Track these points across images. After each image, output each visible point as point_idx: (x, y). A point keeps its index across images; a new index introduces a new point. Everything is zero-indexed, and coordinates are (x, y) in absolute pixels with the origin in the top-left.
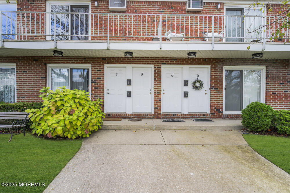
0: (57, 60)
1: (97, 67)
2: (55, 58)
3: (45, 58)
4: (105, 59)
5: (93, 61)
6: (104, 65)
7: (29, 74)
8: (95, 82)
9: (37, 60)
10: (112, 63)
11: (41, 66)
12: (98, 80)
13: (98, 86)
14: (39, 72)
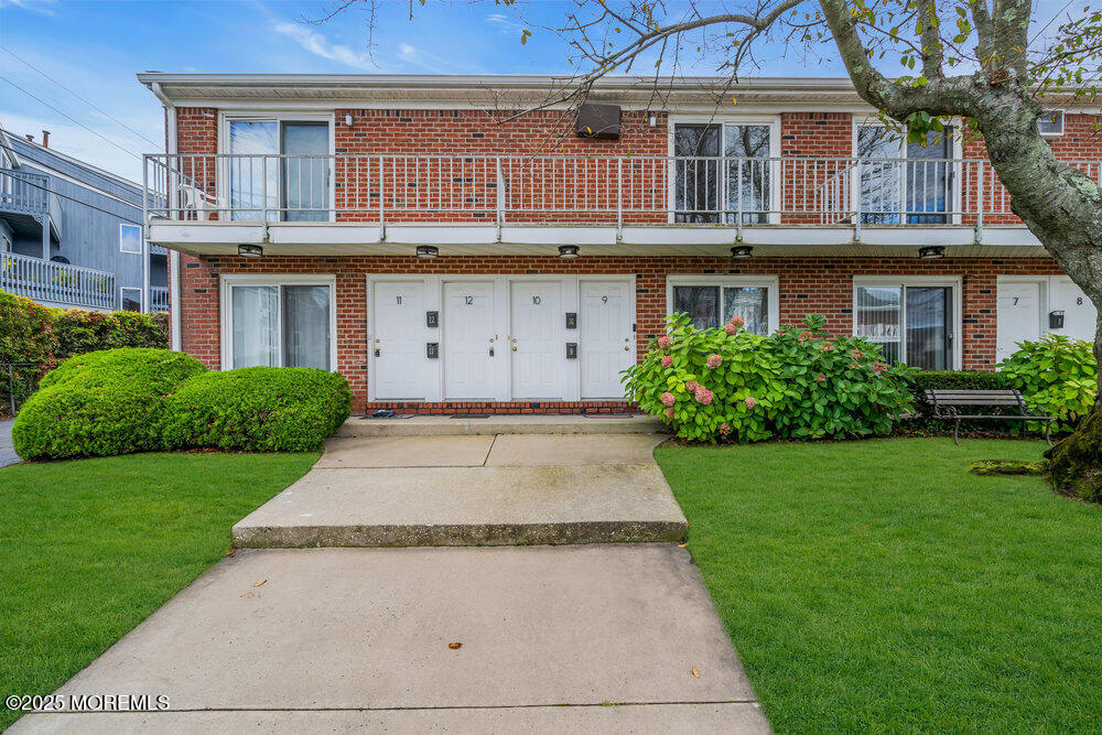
0: (882, 267)
1: (981, 282)
2: (877, 262)
3: (852, 262)
4: (1002, 263)
5: (971, 267)
6: (996, 277)
7: (813, 301)
8: (976, 321)
9: (833, 267)
10: (1018, 273)
11: (844, 281)
12: (982, 316)
13: (984, 331)
14: (837, 296)
